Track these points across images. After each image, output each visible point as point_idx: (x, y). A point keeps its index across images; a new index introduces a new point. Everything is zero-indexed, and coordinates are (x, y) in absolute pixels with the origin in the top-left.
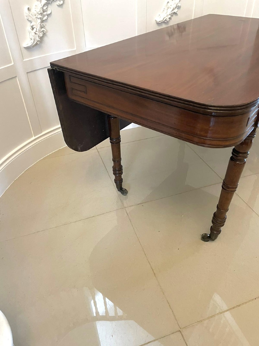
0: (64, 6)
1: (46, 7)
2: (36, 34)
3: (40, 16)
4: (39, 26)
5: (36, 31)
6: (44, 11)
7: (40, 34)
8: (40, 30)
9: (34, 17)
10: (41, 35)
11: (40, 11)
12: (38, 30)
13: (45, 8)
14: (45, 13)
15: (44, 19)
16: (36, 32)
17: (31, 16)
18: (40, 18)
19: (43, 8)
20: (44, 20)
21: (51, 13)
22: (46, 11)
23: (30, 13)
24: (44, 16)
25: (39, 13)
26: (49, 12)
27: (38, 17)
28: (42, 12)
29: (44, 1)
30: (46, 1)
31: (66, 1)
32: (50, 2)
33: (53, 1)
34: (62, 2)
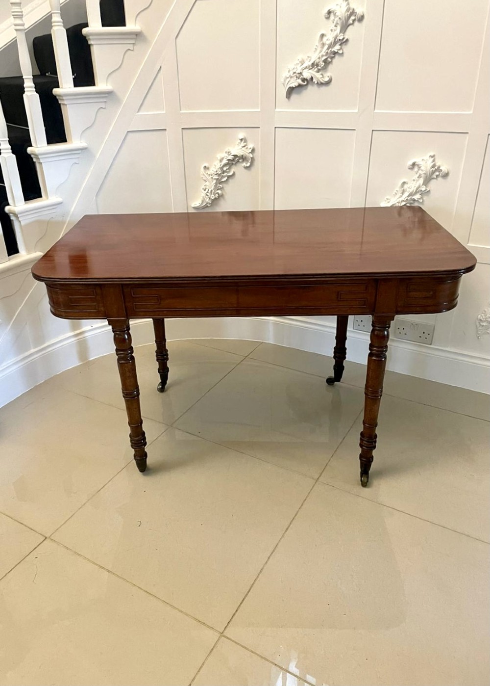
0: (253, 169)
1: (227, 168)
2: (207, 195)
3: (216, 177)
4: (213, 187)
5: (208, 192)
6: (224, 172)
7: (213, 195)
8: (213, 191)
10: (213, 197)
11: (216, 172)
12: (209, 192)
13: (225, 169)
14: (225, 174)
15: (223, 180)
16: (207, 194)
17: (206, 176)
18: (217, 179)
19: (222, 168)
20: (222, 182)
21: (234, 174)
22: (228, 172)
23: (205, 172)
24: (223, 177)
25: (215, 173)
26: (231, 174)
27: (214, 178)
28: (220, 173)
29: (225, 161)
30: (227, 161)
31: (256, 163)
32: (234, 163)
33: (238, 161)
34: (248, 164)
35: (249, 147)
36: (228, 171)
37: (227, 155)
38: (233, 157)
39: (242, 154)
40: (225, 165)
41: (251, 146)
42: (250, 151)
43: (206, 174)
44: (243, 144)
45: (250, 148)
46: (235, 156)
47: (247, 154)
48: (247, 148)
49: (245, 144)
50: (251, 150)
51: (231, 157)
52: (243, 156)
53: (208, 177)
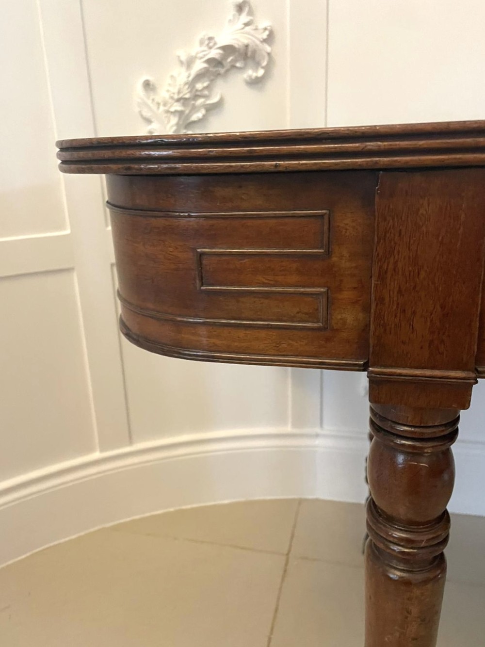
1: (206, 84)
3: (178, 107)
6: (196, 97)
9: (162, 108)
11: (179, 93)
13: (199, 86)
14: (200, 101)
15: (195, 117)
18: (181, 113)
19: (192, 84)
20: (194, 122)
21: (219, 103)
22: (207, 97)
23: (148, 98)
24: (194, 109)
25: (176, 97)
26: (214, 99)
27: (172, 109)
28: (187, 96)
29: (199, 65)
30: (205, 65)
31: (276, 71)
32: (222, 71)
33: (233, 67)
34: (261, 72)
35: (261, 26)
36: (206, 92)
37: (205, 48)
38: (221, 51)
39: (246, 42)
40: (199, 76)
41: (263, 22)
42: (265, 35)
43: (149, 102)
44: (244, 18)
45: (265, 29)
46: (228, 49)
47: (258, 43)
48: (256, 29)
49: (251, 18)
50: (267, 33)
51: (215, 53)
52: (247, 46)
53: (154, 107)
